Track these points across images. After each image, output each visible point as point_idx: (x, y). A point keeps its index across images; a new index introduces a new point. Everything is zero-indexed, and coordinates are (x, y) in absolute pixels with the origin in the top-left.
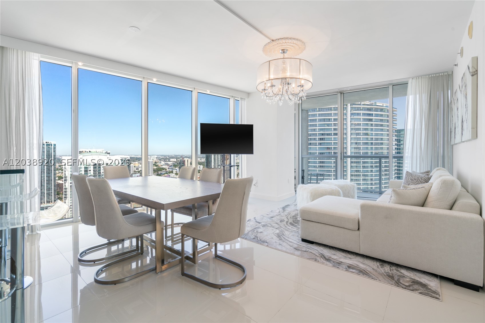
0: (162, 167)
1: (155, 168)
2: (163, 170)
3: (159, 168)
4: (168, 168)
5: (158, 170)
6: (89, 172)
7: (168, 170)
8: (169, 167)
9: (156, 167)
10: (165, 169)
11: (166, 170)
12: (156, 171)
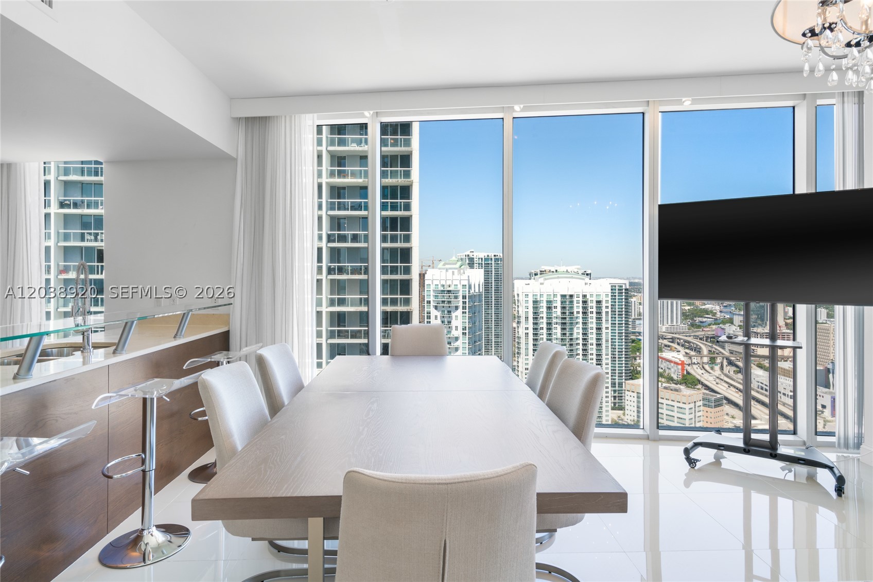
0: (703, 307)
1: (687, 308)
2: (707, 314)
3: (695, 310)
4: (721, 312)
5: (693, 314)
6: (554, 310)
7: (718, 315)
8: (722, 307)
9: (689, 308)
10: (711, 312)
11: (714, 314)
12: (688, 315)
